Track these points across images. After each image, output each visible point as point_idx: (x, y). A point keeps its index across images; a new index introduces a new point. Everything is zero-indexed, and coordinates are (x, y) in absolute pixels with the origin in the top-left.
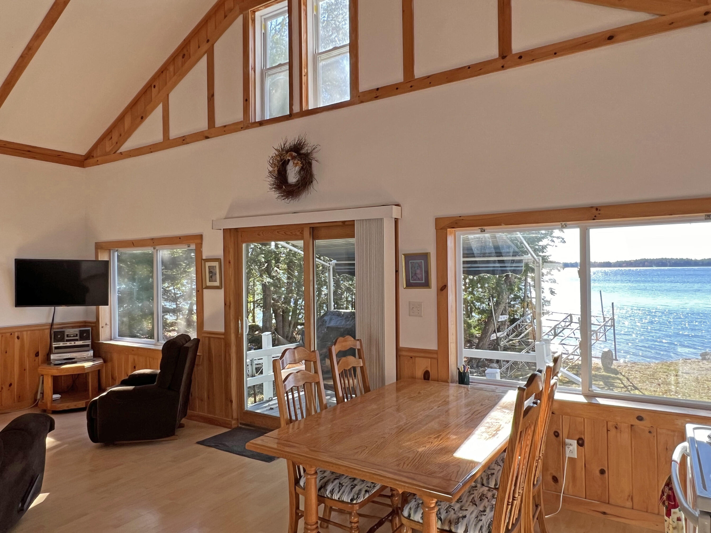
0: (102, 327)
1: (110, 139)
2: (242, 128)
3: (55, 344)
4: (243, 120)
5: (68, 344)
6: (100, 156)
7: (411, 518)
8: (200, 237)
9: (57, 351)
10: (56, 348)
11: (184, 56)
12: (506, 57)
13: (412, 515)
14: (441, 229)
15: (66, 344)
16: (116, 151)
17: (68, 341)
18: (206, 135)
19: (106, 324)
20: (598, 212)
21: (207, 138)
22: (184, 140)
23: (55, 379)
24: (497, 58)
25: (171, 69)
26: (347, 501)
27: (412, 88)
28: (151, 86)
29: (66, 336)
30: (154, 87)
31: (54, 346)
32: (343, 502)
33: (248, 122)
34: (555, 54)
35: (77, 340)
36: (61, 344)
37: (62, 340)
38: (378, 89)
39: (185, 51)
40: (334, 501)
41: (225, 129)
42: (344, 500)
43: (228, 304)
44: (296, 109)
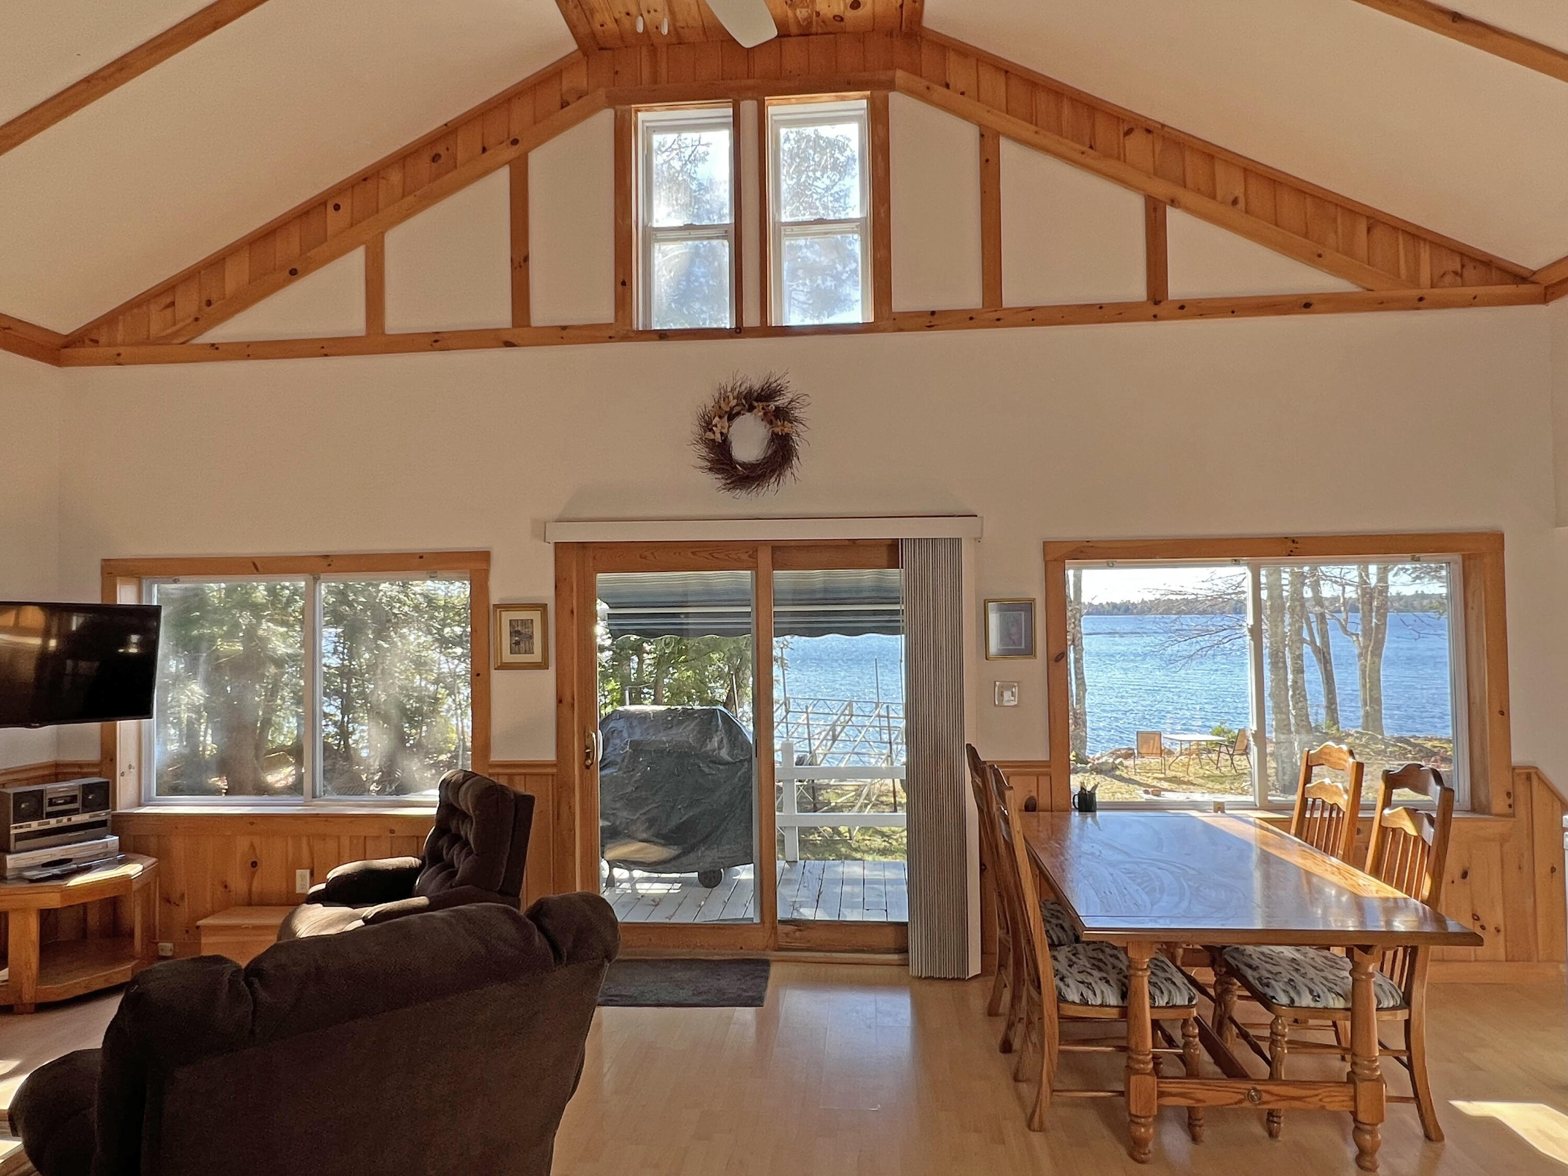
0: (122, 774)
1: (167, 306)
2: (610, 337)
3: (16, 828)
4: (612, 320)
5: (53, 823)
6: (124, 344)
7: (1297, 1004)
8: (485, 556)
9: (21, 845)
10: (19, 837)
11: (436, 158)
12: (1160, 302)
13: (1296, 998)
14: (1055, 560)
15: (49, 823)
16: (187, 341)
17: (51, 815)
18: (508, 338)
19: (130, 767)
20: (1295, 545)
21: (508, 344)
22: (436, 341)
23: (47, 917)
24: (1143, 302)
25: (395, 177)
26: (1182, 1003)
27: (998, 322)
28: (324, 204)
29: (46, 802)
30: (337, 207)
31: (13, 832)
32: (1174, 1006)
33: (629, 328)
34: (1233, 312)
35: (75, 812)
36: (35, 825)
37: (37, 815)
38: (933, 313)
39: (440, 149)
40: (1160, 1010)
41: (564, 333)
42: (1178, 1004)
43: (567, 699)
44: (751, 319)
